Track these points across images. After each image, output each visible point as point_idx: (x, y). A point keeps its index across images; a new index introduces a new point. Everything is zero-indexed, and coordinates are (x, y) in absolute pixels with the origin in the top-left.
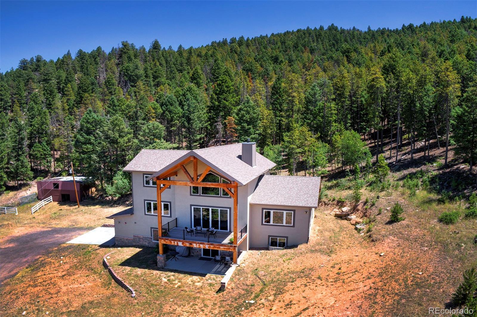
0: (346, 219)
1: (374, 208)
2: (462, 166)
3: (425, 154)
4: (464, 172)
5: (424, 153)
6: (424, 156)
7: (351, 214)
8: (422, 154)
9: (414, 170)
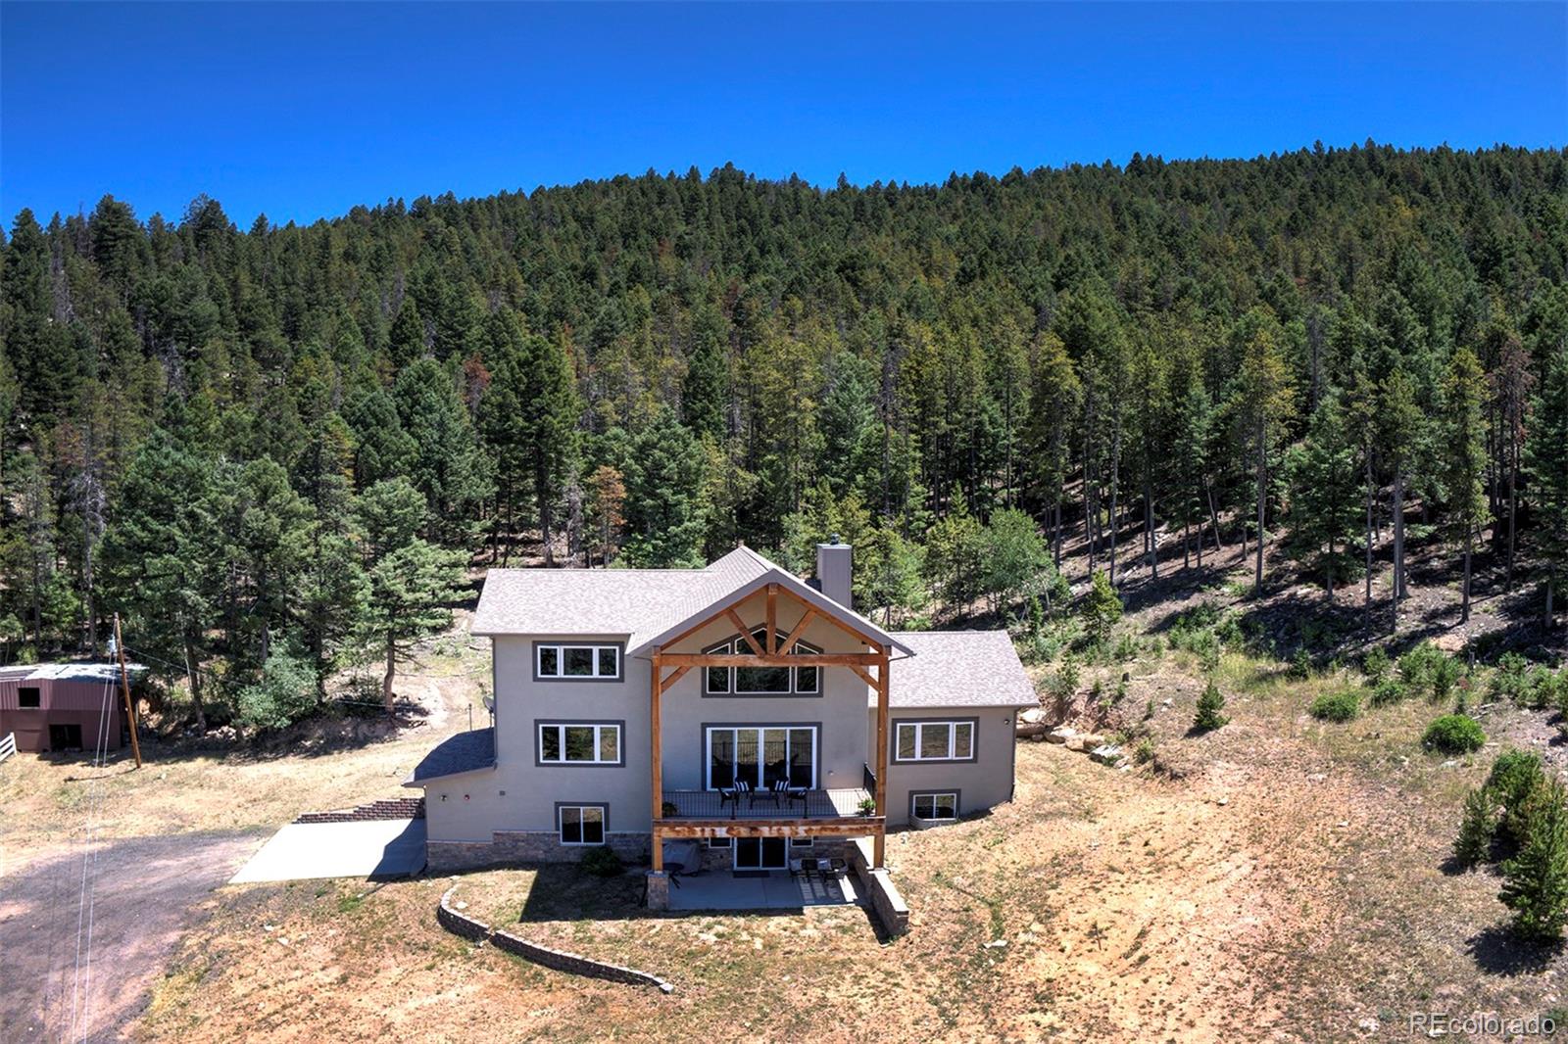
0: (1044, 740)
1: (1124, 704)
2: (1302, 591)
3: (1186, 562)
4: (1313, 604)
5: (1183, 560)
6: (1186, 569)
7: (1056, 724)
8: (1177, 564)
9: (1179, 606)
